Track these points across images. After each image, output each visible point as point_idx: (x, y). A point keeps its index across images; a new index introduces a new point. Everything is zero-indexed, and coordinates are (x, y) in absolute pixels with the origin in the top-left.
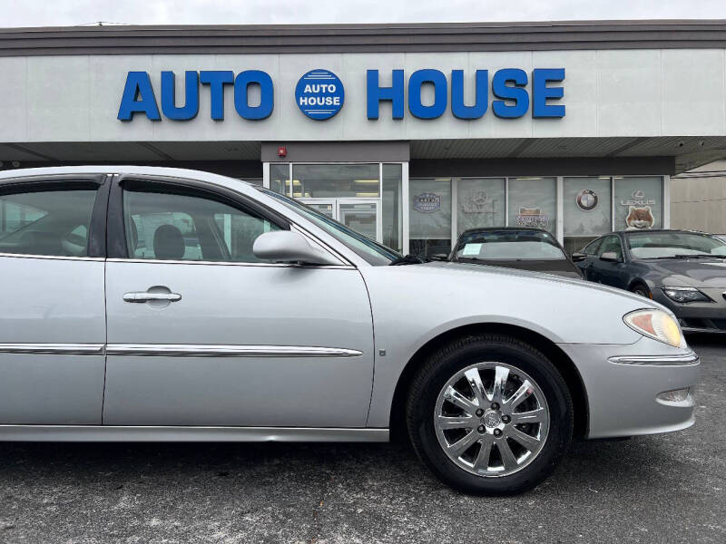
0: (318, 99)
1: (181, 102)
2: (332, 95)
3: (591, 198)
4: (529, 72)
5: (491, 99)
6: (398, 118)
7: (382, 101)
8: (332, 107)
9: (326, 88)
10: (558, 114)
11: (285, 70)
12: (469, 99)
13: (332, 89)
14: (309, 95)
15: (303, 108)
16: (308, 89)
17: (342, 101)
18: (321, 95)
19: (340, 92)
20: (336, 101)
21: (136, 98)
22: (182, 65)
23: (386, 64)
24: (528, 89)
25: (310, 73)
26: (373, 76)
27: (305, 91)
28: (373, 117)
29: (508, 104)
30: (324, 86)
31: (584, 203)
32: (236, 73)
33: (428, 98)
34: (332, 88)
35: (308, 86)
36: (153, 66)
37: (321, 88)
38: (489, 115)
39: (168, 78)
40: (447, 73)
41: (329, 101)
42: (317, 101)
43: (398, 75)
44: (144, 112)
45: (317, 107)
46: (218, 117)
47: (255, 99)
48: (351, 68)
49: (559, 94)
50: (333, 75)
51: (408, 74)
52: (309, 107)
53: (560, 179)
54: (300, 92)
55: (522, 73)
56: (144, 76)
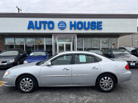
1: (38, 26)
2: (64, 25)
3: (106, 41)
4: (96, 22)
5: (90, 26)
6: (75, 29)
7: (72, 26)
8: (64, 27)
10: (101, 29)
11: (56, 21)
12: (87, 26)
14: (60, 25)
15: (59, 27)
16: (60, 24)
17: (66, 26)
18: (62, 25)
19: (65, 25)
21: (31, 25)
22: (39, 20)
23: (73, 20)
24: (96, 25)
26: (71, 22)
28: (71, 29)
29: (93, 27)
31: (105, 42)
32: (48, 21)
33: (80, 26)
34: (64, 24)
36: (34, 20)
38: (90, 29)
39: (36, 22)
40: (83, 22)
43: (75, 22)
44: (32, 28)
45: (62, 27)
46: (45, 29)
47: (51, 26)
48: (67, 21)
49: (101, 26)
51: (77, 22)
53: (101, 38)
54: (59, 25)
55: (95, 22)
56: (32, 21)
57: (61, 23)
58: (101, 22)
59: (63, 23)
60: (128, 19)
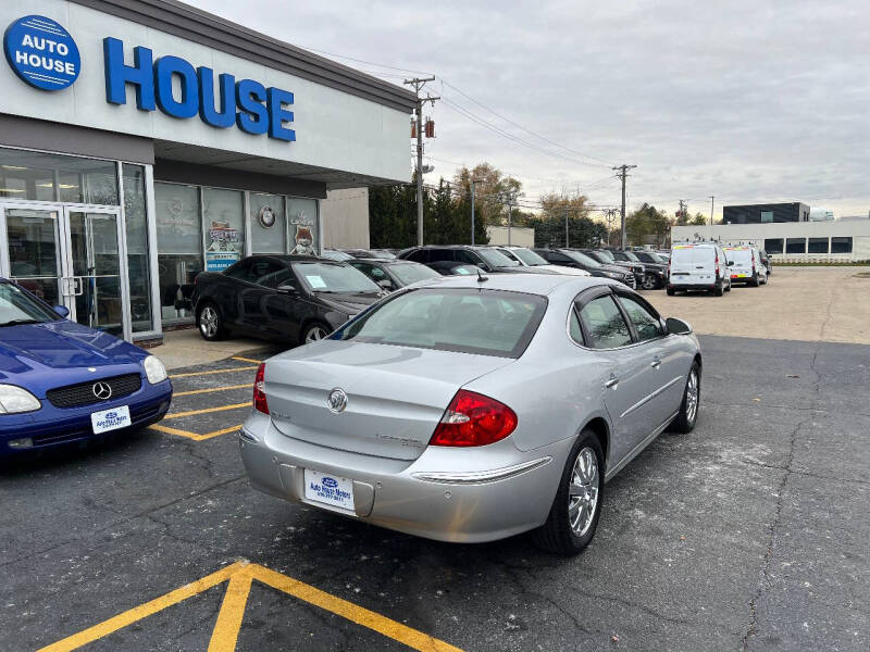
0: (44, 59)
2: (64, 59)
9: (55, 47)
10: (289, 137)
13: (63, 50)
14: (29, 50)
15: (21, 68)
16: (27, 40)
17: (77, 69)
18: (45, 54)
19: (74, 57)
20: (69, 68)
25: (29, 18)
27: (24, 43)
30: (52, 43)
35: (27, 37)
37: (47, 46)
41: (60, 66)
42: (40, 62)
45: (41, 70)
49: (289, 117)
50: (64, 31)
51: (157, 55)
52: (29, 67)
57: (33, 33)
58: (288, 98)
59: (58, 40)
60: (384, 108)
